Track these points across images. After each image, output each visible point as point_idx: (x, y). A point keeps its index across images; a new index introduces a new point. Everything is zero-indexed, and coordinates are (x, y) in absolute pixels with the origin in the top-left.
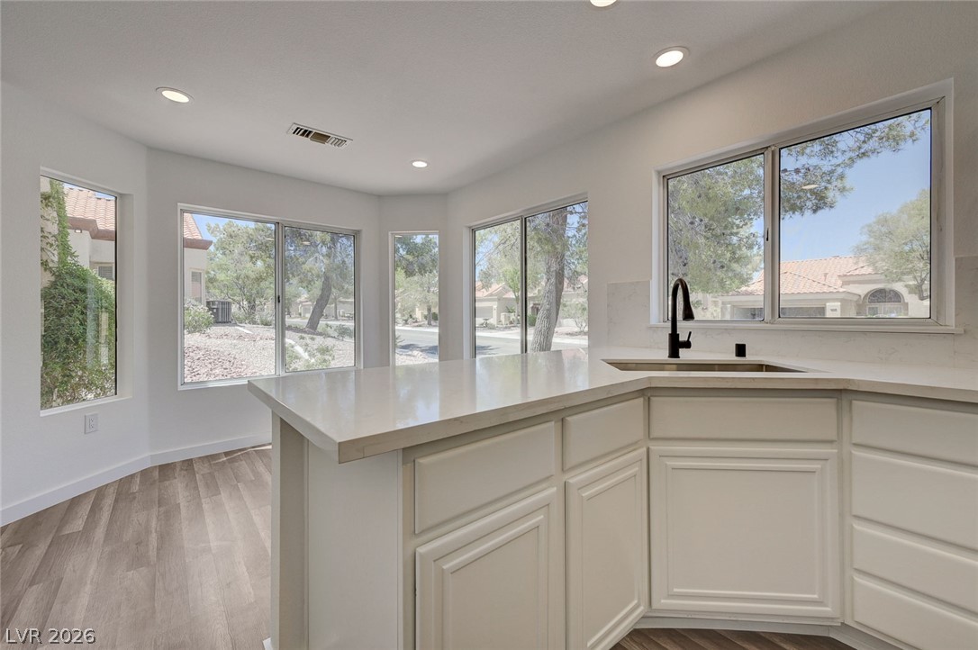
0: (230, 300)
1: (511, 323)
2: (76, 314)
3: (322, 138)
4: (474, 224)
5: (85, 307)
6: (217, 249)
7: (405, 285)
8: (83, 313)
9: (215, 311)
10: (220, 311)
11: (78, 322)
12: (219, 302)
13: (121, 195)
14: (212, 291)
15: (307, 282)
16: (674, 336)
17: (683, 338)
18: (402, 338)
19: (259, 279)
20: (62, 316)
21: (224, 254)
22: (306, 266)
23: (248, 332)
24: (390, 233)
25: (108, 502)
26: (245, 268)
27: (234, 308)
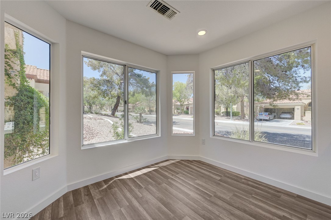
1: (179, 113)
2: (28, 109)
5: (33, 106)
8: (32, 109)
11: (29, 113)
13: (53, 43)
20: (21, 110)
22: (112, 93)
23: (91, 116)
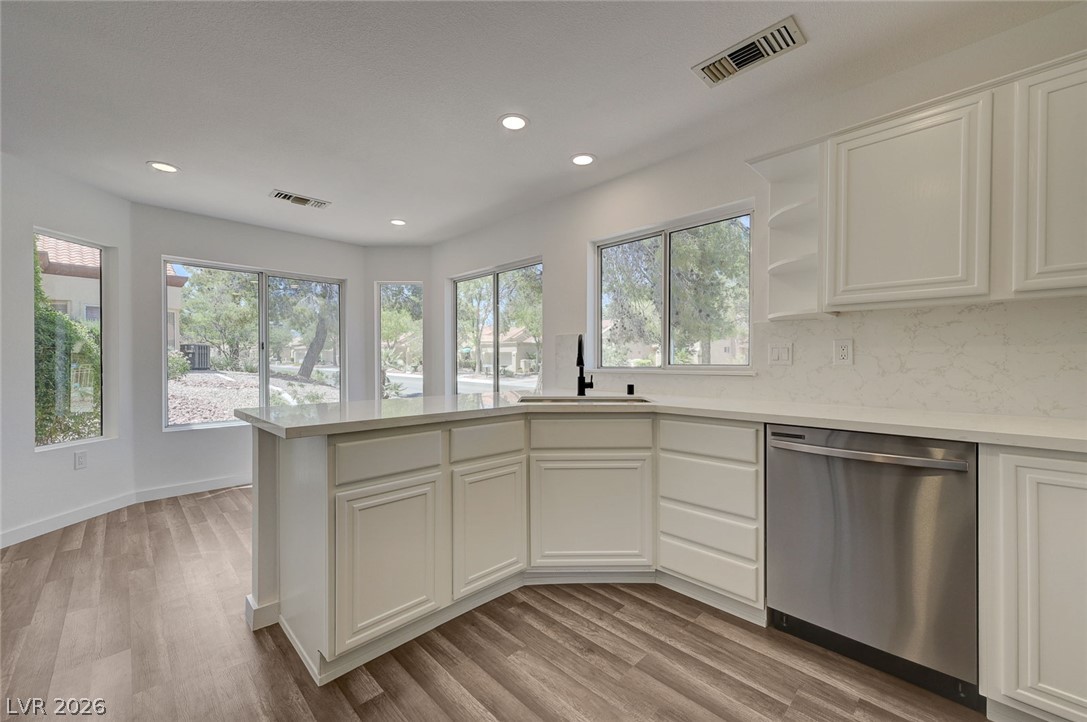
0: (208, 344)
1: (531, 370)
3: (302, 201)
4: (455, 276)
6: (192, 285)
7: (414, 328)
9: (190, 356)
10: (197, 356)
12: (195, 346)
13: (106, 248)
14: (187, 333)
15: (299, 324)
16: (581, 379)
17: (587, 380)
18: (405, 386)
19: (243, 321)
21: (201, 290)
22: (298, 308)
23: (230, 379)
24: (375, 283)
25: (100, 530)
26: (226, 308)
27: (213, 353)
